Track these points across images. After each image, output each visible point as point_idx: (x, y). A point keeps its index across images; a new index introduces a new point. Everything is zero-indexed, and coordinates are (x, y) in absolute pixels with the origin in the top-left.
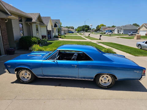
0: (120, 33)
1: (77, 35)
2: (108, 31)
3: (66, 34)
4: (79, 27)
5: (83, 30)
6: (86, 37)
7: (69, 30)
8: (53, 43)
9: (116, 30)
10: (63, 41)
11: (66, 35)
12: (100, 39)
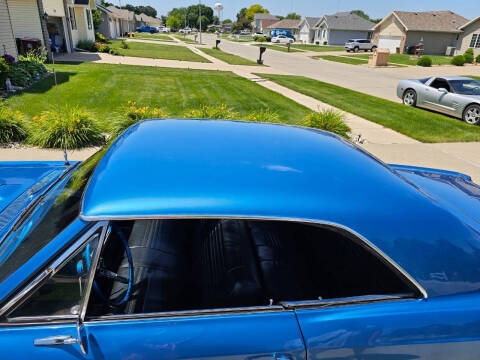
0: (318, 43)
1: (171, 40)
2: (278, 33)
3: (127, 35)
4: (174, 9)
5: (193, 23)
6: (207, 52)
7: (138, 18)
8: (71, 78)
9: (306, 29)
10: (121, 66)
11: (128, 40)
12: (260, 62)
